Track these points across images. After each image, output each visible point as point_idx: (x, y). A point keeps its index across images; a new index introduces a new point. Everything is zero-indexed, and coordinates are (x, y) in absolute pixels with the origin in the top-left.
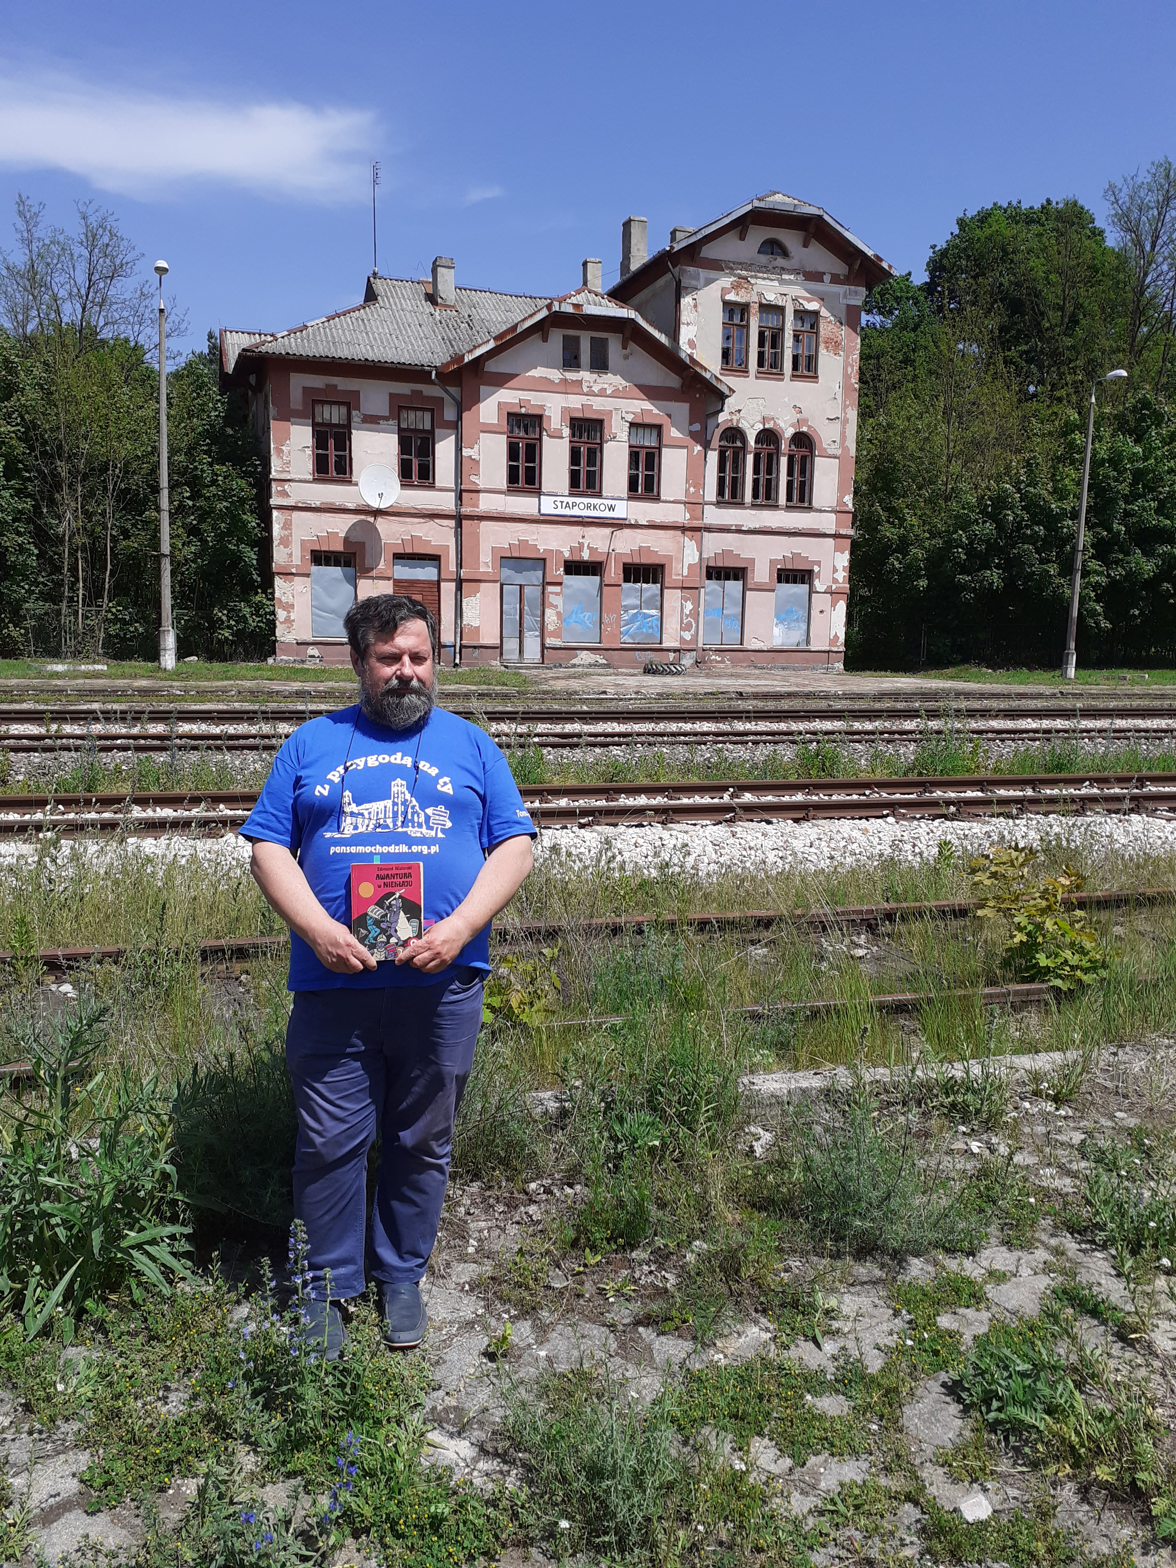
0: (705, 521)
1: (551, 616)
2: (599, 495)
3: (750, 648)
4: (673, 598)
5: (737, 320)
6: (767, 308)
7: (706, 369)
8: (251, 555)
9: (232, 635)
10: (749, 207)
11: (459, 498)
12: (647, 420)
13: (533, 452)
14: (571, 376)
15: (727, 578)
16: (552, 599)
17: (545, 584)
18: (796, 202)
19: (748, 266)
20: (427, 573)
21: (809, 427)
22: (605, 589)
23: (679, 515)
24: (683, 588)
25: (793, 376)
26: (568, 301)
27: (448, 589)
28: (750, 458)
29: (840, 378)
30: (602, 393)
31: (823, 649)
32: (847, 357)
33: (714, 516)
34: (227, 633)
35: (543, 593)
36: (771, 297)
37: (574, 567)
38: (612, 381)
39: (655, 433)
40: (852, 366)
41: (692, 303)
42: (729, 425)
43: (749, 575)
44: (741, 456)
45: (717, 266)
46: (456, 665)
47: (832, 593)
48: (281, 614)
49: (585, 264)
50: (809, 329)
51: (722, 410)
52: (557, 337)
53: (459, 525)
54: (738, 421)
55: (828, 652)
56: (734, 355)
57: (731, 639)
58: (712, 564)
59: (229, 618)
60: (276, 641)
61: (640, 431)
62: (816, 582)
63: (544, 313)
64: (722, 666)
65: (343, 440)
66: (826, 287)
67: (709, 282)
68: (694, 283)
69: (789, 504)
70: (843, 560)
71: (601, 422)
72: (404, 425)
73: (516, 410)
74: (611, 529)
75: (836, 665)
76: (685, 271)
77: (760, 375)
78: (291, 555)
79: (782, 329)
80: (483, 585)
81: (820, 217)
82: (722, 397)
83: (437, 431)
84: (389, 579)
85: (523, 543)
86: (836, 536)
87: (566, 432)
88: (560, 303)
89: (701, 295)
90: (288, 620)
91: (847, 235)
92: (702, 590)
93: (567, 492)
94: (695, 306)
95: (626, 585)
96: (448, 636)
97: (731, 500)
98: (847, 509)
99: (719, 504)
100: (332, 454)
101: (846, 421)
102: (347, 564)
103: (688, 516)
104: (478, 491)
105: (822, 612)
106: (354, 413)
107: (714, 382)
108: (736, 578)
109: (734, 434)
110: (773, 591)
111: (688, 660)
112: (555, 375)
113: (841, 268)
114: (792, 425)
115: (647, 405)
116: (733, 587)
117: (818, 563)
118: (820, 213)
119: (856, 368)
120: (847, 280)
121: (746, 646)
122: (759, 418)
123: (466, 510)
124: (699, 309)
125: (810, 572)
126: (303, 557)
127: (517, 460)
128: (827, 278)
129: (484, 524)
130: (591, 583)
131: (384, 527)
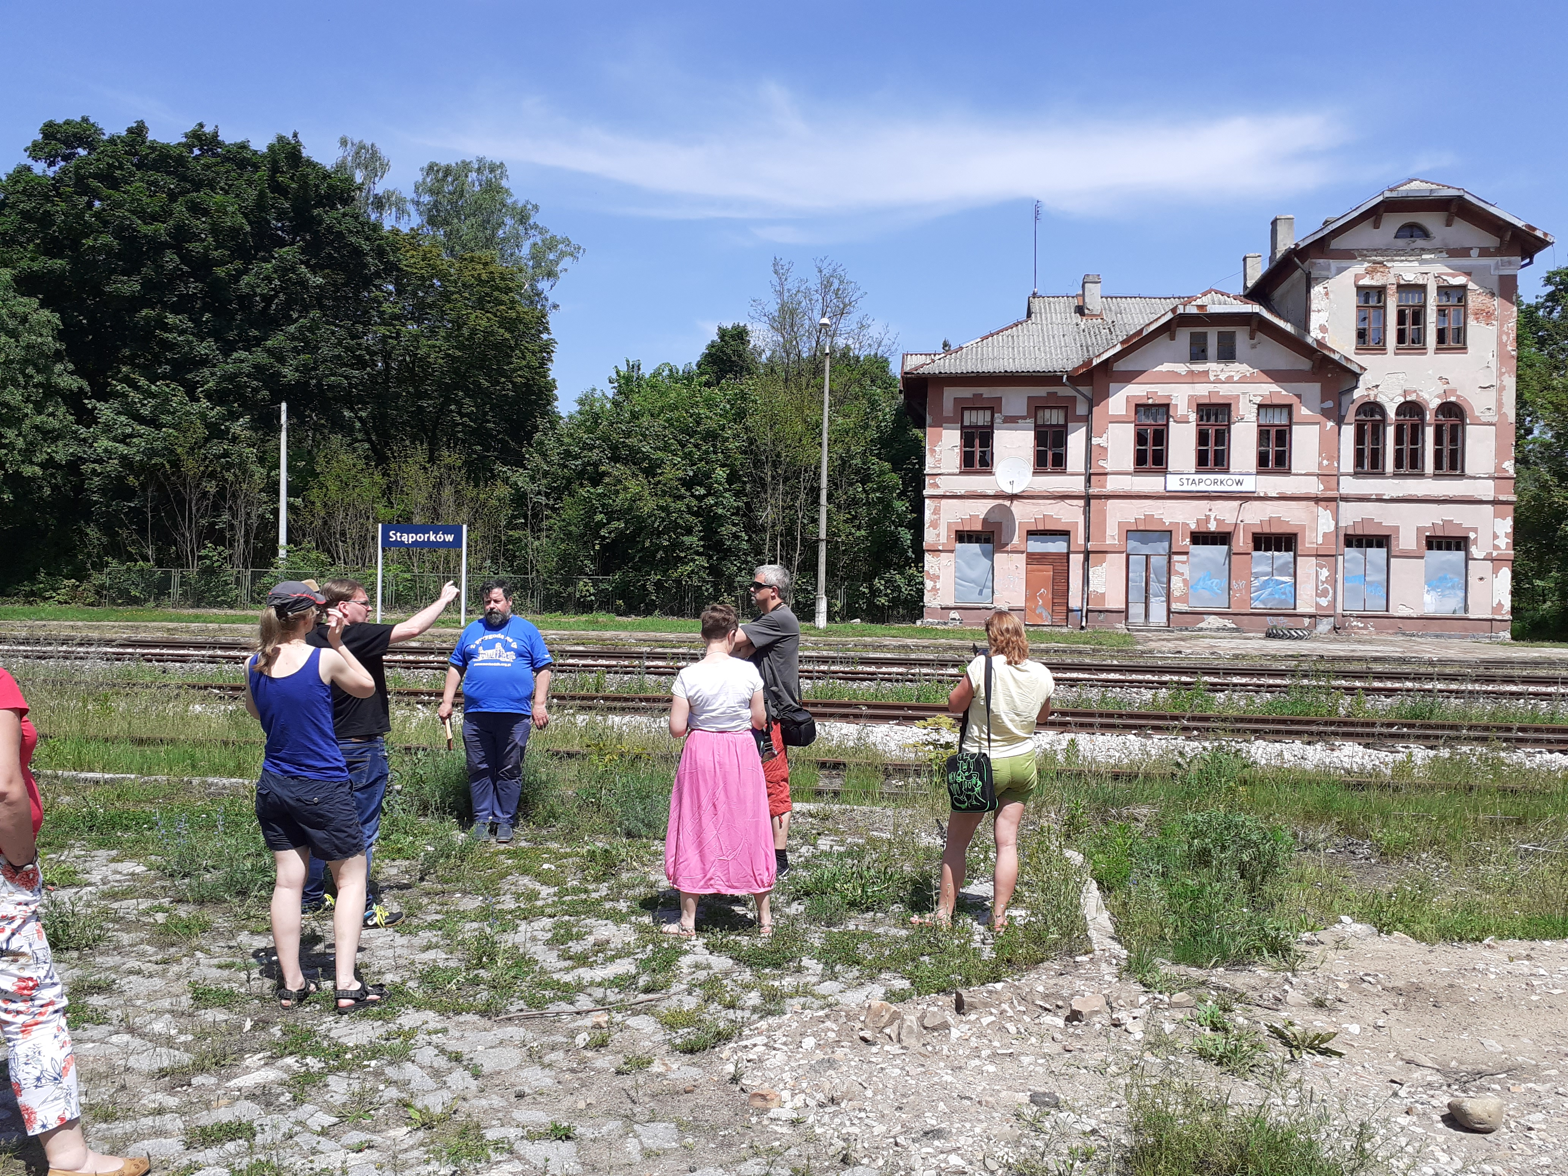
0: (1342, 491)
1: (1177, 583)
2: (1227, 471)
3: (1396, 615)
4: (1307, 566)
5: (1373, 302)
6: (1404, 288)
7: (1334, 351)
8: (906, 536)
9: (889, 601)
10: (1381, 198)
11: (1088, 481)
12: (1276, 401)
13: (1161, 437)
14: (1198, 367)
15: (1370, 545)
16: (1178, 567)
17: (1171, 554)
18: (1434, 187)
19: (1382, 251)
20: (1058, 546)
21: (1458, 397)
22: (1233, 557)
23: (1314, 487)
24: (1318, 556)
25: (1437, 349)
26: (1194, 303)
27: (1076, 560)
28: (1390, 432)
29: (1494, 347)
30: (1229, 380)
31: (1485, 617)
32: (1502, 326)
33: (1350, 486)
34: (883, 600)
35: (1169, 562)
36: (1410, 277)
37: (1200, 538)
38: (1237, 369)
39: (1285, 412)
40: (1508, 334)
41: (1323, 291)
42: (1366, 400)
43: (1393, 542)
44: (1381, 428)
45: (1349, 255)
46: (1082, 628)
47: (1492, 560)
48: (929, 584)
49: (1245, 259)
50: (1456, 303)
51: (1356, 387)
52: (1184, 336)
53: (1088, 504)
54: (1376, 396)
55: (1491, 620)
56: (1371, 335)
57: (1376, 605)
58: (1350, 532)
59: (886, 588)
60: (923, 606)
61: (1270, 411)
62: (1473, 549)
63: (1170, 316)
64: (1365, 632)
65: (986, 438)
66: (1474, 261)
67: (1340, 271)
68: (1324, 273)
69: (1437, 472)
70: (1506, 526)
71: (1228, 406)
72: (1040, 422)
73: (1144, 401)
74: (1239, 502)
75: (1502, 634)
76: (1315, 264)
77: (1398, 351)
78: (938, 535)
79: (1424, 306)
80: (1108, 556)
81: (1460, 197)
82: (1356, 376)
83: (1069, 424)
84: (1022, 552)
85: (1149, 518)
86: (1494, 502)
87: (1193, 417)
88: (1185, 305)
89: (1331, 284)
90: (934, 589)
91: (1492, 210)
92: (1340, 558)
93: (1193, 470)
94: (1327, 294)
95: (1256, 554)
96: (1075, 602)
97: (1370, 471)
98: (1507, 475)
99: (1356, 475)
100: (978, 450)
101: (1502, 389)
102: (987, 541)
103: (1321, 487)
104: (1106, 474)
105: (1481, 579)
106: (996, 415)
107: (1344, 363)
108: (1380, 545)
109: (1372, 408)
110: (1422, 557)
111: (1324, 626)
112: (1182, 368)
113: (1491, 241)
114: (1438, 396)
115: (1275, 388)
116: (1377, 554)
117: (1475, 530)
118: (1461, 193)
119: (1513, 335)
120: (1499, 252)
121: (1392, 612)
122: (1400, 392)
123: (1093, 491)
124: (1331, 296)
125: (1466, 539)
126: (948, 536)
127: (1145, 444)
128: (1474, 253)
129: (1110, 502)
130: (1218, 551)
131: (1018, 509)
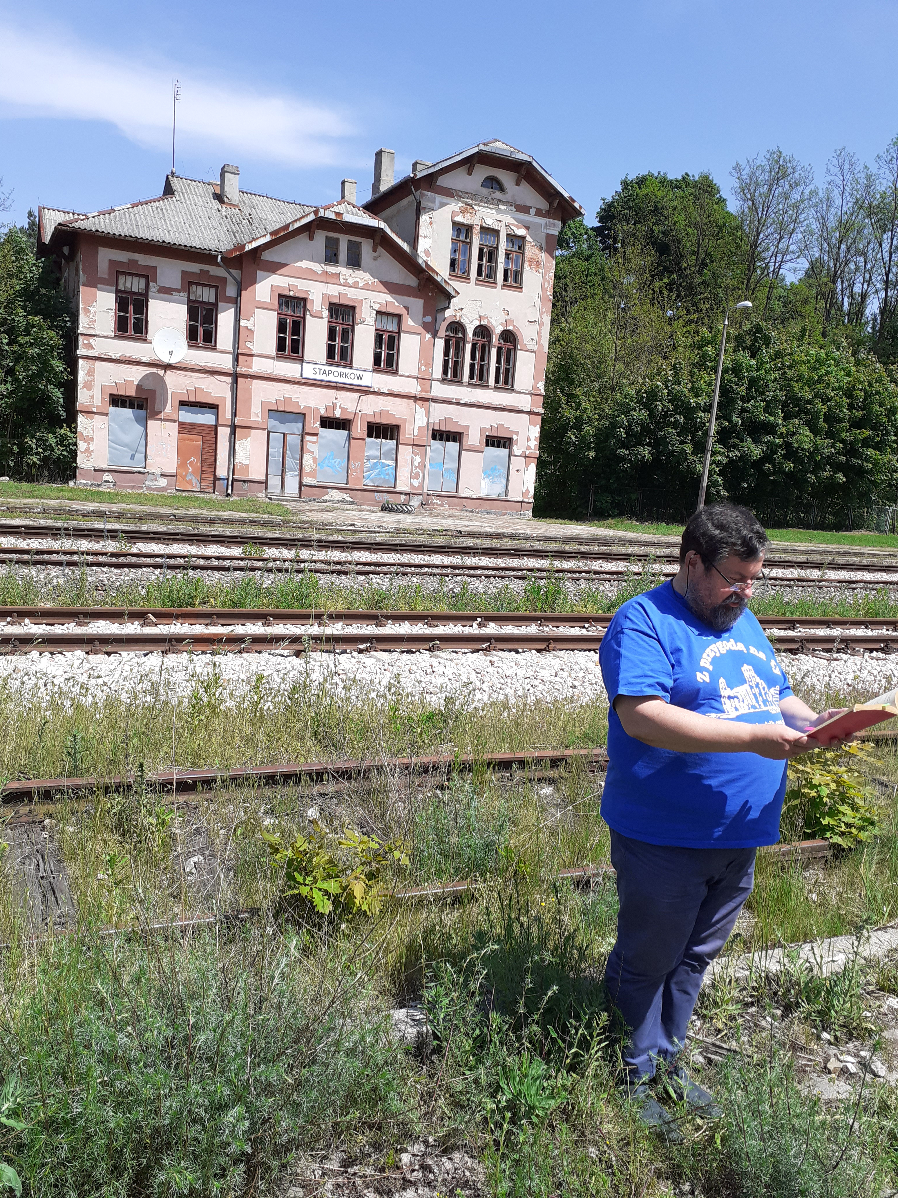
0: (433, 394)
1: (308, 459)
2: (350, 366)
3: (463, 495)
4: (405, 452)
5: (462, 238)
6: (486, 230)
7: (437, 274)
8: (57, 394)
9: (40, 460)
10: (476, 150)
11: (236, 360)
12: (391, 310)
13: (298, 327)
14: (331, 269)
15: (448, 440)
16: (309, 446)
17: (303, 434)
18: (512, 149)
19: (472, 196)
20: (207, 419)
21: (514, 326)
22: (352, 441)
23: (412, 387)
24: (414, 445)
25: (504, 285)
26: (331, 209)
27: (224, 433)
28: (468, 347)
29: (539, 291)
30: (355, 286)
31: (518, 499)
32: (545, 274)
33: (439, 390)
34: (35, 459)
35: (302, 441)
36: (490, 222)
37: (328, 423)
38: (362, 277)
39: (396, 320)
40: (549, 282)
41: (429, 220)
42: (454, 319)
43: (465, 439)
44: (461, 345)
45: (449, 193)
46: (228, 495)
47: (526, 457)
48: (82, 446)
49: (343, 183)
50: (517, 250)
51: (448, 308)
52: (321, 237)
53: (235, 382)
54: (461, 317)
55: (521, 502)
56: (459, 265)
57: (449, 487)
58: (436, 428)
59: (38, 446)
60: (76, 467)
61: (385, 318)
62: (515, 448)
63: (312, 217)
64: (442, 508)
65: (141, 306)
66: (531, 218)
67: (442, 205)
68: (430, 205)
69: (497, 385)
70: (535, 431)
71: (353, 308)
72: (192, 298)
73: (286, 292)
74: (358, 394)
75: (527, 512)
76: (424, 195)
77: (479, 282)
78: (92, 397)
79: (497, 248)
80: (253, 431)
81: (530, 163)
82: (449, 297)
83: (220, 304)
84: (175, 421)
85: (287, 400)
86: (531, 413)
87: (326, 313)
88: (325, 210)
89: (436, 214)
90: (88, 451)
91: (549, 178)
92: (428, 448)
93: (324, 362)
94: (431, 223)
95: (369, 440)
96: (222, 471)
97: (453, 379)
98: (539, 393)
99: (443, 381)
100: (132, 316)
101: (542, 325)
102: (140, 407)
103: (419, 389)
104: (252, 355)
105: (518, 471)
106: (151, 284)
107: (444, 285)
108: (454, 440)
109: (457, 327)
110: (482, 452)
111: (415, 502)
112: (318, 267)
113: (543, 204)
114: (501, 324)
115: (389, 298)
116: (452, 447)
117: (517, 433)
118: (530, 159)
119: (551, 283)
120: (548, 214)
121: (461, 493)
122: (477, 316)
123: (241, 370)
124: (434, 225)
125: (510, 439)
126: (103, 399)
127: (285, 333)
128: (533, 211)
129: (255, 382)
130: (340, 435)
131: (171, 379)
